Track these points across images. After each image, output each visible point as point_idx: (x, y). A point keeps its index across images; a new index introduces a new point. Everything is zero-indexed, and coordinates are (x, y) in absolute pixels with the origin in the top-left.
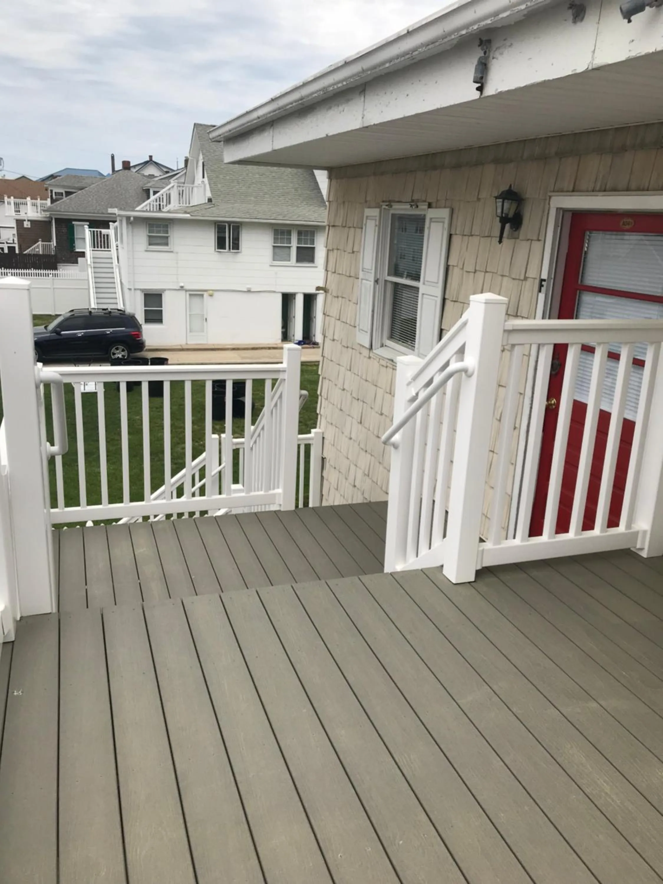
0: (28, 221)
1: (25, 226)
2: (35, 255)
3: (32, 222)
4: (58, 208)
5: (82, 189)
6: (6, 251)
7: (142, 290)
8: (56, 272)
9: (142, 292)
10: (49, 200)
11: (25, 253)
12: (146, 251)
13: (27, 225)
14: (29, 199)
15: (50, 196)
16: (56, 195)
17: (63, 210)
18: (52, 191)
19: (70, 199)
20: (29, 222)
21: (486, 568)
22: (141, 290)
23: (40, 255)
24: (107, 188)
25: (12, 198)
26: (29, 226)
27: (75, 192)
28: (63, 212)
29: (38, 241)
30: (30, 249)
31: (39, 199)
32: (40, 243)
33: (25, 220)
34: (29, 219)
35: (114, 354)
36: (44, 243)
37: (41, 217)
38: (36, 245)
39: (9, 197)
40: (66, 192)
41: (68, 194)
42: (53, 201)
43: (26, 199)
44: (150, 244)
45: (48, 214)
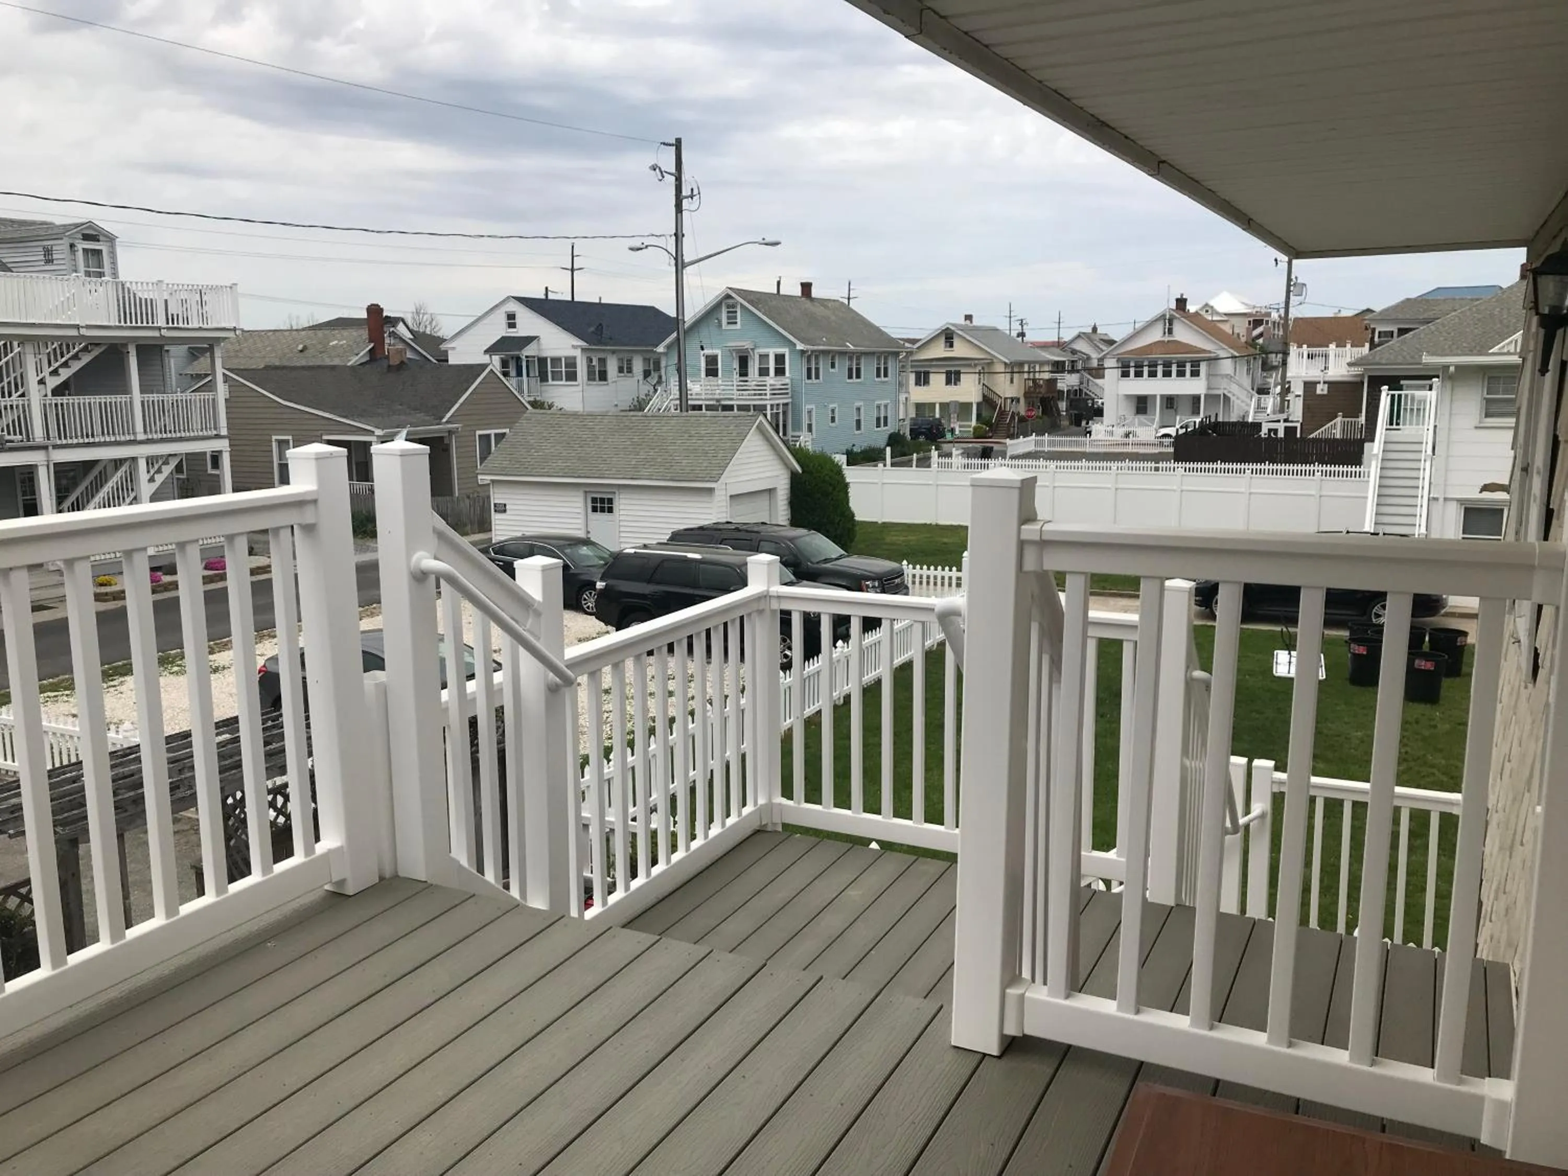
0: (1325, 382)
1: (1319, 392)
2: (1327, 441)
3: (1330, 384)
4: (1377, 359)
5: (1427, 322)
6: (1281, 434)
7: (1460, 501)
8: (1358, 469)
9: (1462, 504)
10: (1367, 345)
11: (1311, 436)
12: (1476, 428)
13: (1321, 389)
14: (1332, 346)
15: (1369, 339)
16: (1379, 337)
17: (1384, 361)
18: (1374, 330)
19: (1403, 342)
20: (1326, 385)
21: (1026, 1038)
22: (1458, 500)
23: (1335, 440)
24: (1480, 316)
25: (1305, 346)
26: (1325, 392)
27: (1414, 329)
28: (1386, 364)
29: (1336, 417)
30: (1320, 431)
31: (1349, 346)
32: (1339, 420)
33: (1319, 383)
34: (1327, 379)
35: (1378, 616)
36: (1346, 419)
37: (1347, 376)
38: (1332, 423)
39: (1300, 346)
40: (1399, 330)
41: (1402, 332)
42: (1373, 346)
43: (1328, 346)
44: (1488, 415)
45: (1357, 370)
